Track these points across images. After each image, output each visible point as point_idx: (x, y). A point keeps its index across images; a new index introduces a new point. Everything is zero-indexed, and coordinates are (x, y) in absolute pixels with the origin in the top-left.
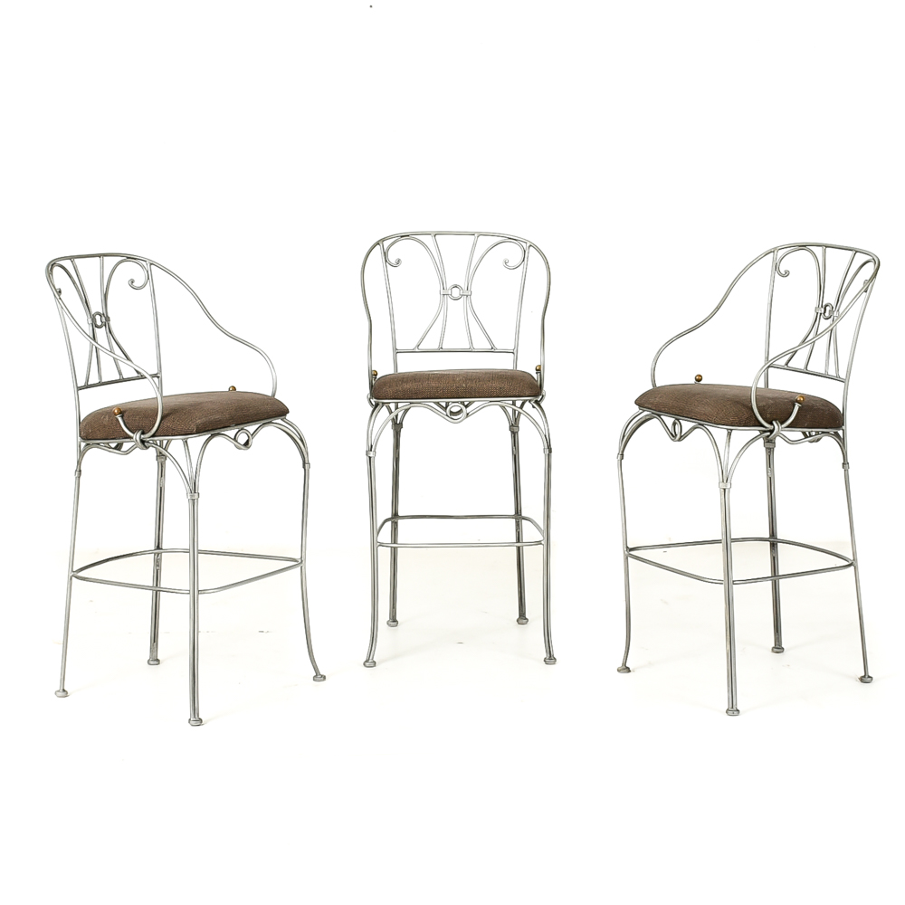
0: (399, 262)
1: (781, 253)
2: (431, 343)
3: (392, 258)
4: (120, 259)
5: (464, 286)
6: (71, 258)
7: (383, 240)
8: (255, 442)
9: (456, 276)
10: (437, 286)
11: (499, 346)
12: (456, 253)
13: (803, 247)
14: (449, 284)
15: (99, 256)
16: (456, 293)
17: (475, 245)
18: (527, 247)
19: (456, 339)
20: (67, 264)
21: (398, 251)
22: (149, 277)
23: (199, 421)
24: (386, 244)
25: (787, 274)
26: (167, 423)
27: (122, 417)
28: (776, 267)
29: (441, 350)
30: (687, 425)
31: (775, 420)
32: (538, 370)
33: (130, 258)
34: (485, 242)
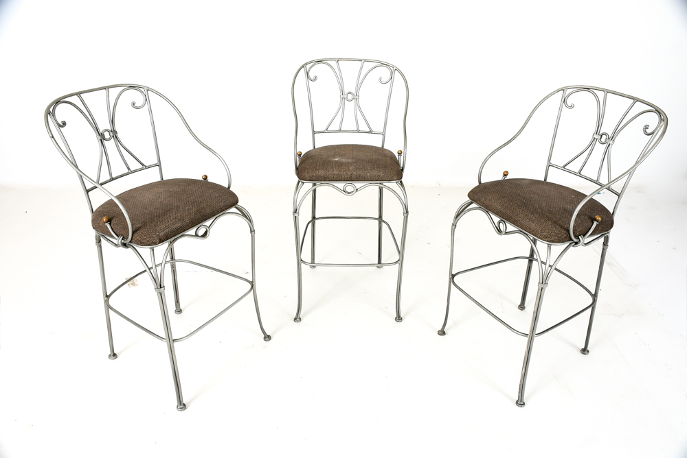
0: (316, 78)
1: (569, 91)
2: (335, 127)
3: (312, 75)
4: (121, 88)
5: (354, 92)
6: (78, 94)
7: (306, 64)
8: (212, 232)
9: (350, 87)
10: (339, 93)
11: (374, 129)
12: (350, 72)
13: (587, 89)
14: (346, 91)
15: (104, 88)
16: (350, 97)
17: (362, 67)
18: (393, 70)
19: (349, 124)
20: (75, 99)
21: (316, 71)
22: (147, 99)
23: (162, 234)
24: (308, 66)
25: (572, 107)
26: (137, 236)
27: (110, 224)
28: (564, 101)
29: (340, 131)
30: (510, 228)
31: (580, 235)
32: (400, 154)
33: (132, 87)
34: (368, 66)
